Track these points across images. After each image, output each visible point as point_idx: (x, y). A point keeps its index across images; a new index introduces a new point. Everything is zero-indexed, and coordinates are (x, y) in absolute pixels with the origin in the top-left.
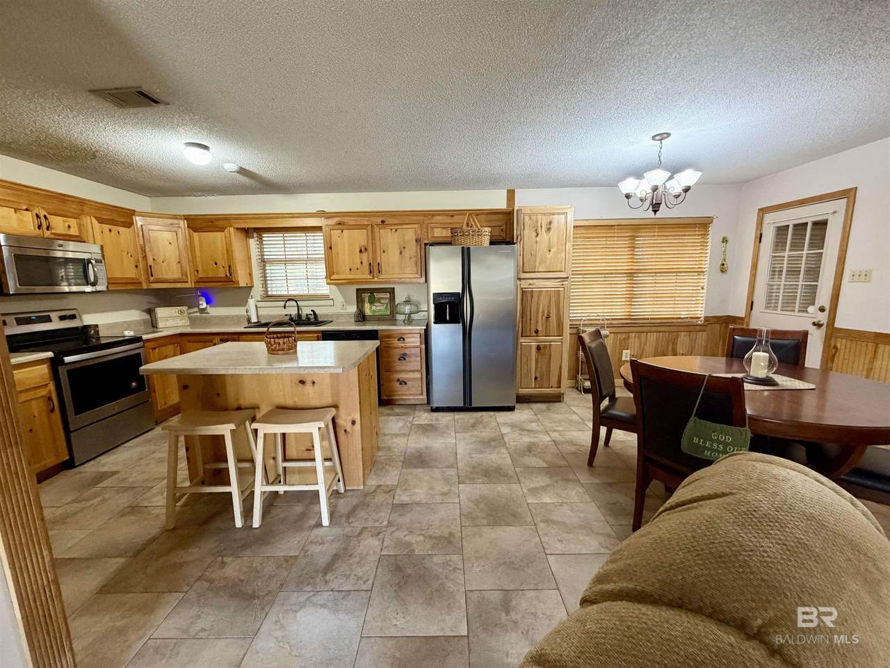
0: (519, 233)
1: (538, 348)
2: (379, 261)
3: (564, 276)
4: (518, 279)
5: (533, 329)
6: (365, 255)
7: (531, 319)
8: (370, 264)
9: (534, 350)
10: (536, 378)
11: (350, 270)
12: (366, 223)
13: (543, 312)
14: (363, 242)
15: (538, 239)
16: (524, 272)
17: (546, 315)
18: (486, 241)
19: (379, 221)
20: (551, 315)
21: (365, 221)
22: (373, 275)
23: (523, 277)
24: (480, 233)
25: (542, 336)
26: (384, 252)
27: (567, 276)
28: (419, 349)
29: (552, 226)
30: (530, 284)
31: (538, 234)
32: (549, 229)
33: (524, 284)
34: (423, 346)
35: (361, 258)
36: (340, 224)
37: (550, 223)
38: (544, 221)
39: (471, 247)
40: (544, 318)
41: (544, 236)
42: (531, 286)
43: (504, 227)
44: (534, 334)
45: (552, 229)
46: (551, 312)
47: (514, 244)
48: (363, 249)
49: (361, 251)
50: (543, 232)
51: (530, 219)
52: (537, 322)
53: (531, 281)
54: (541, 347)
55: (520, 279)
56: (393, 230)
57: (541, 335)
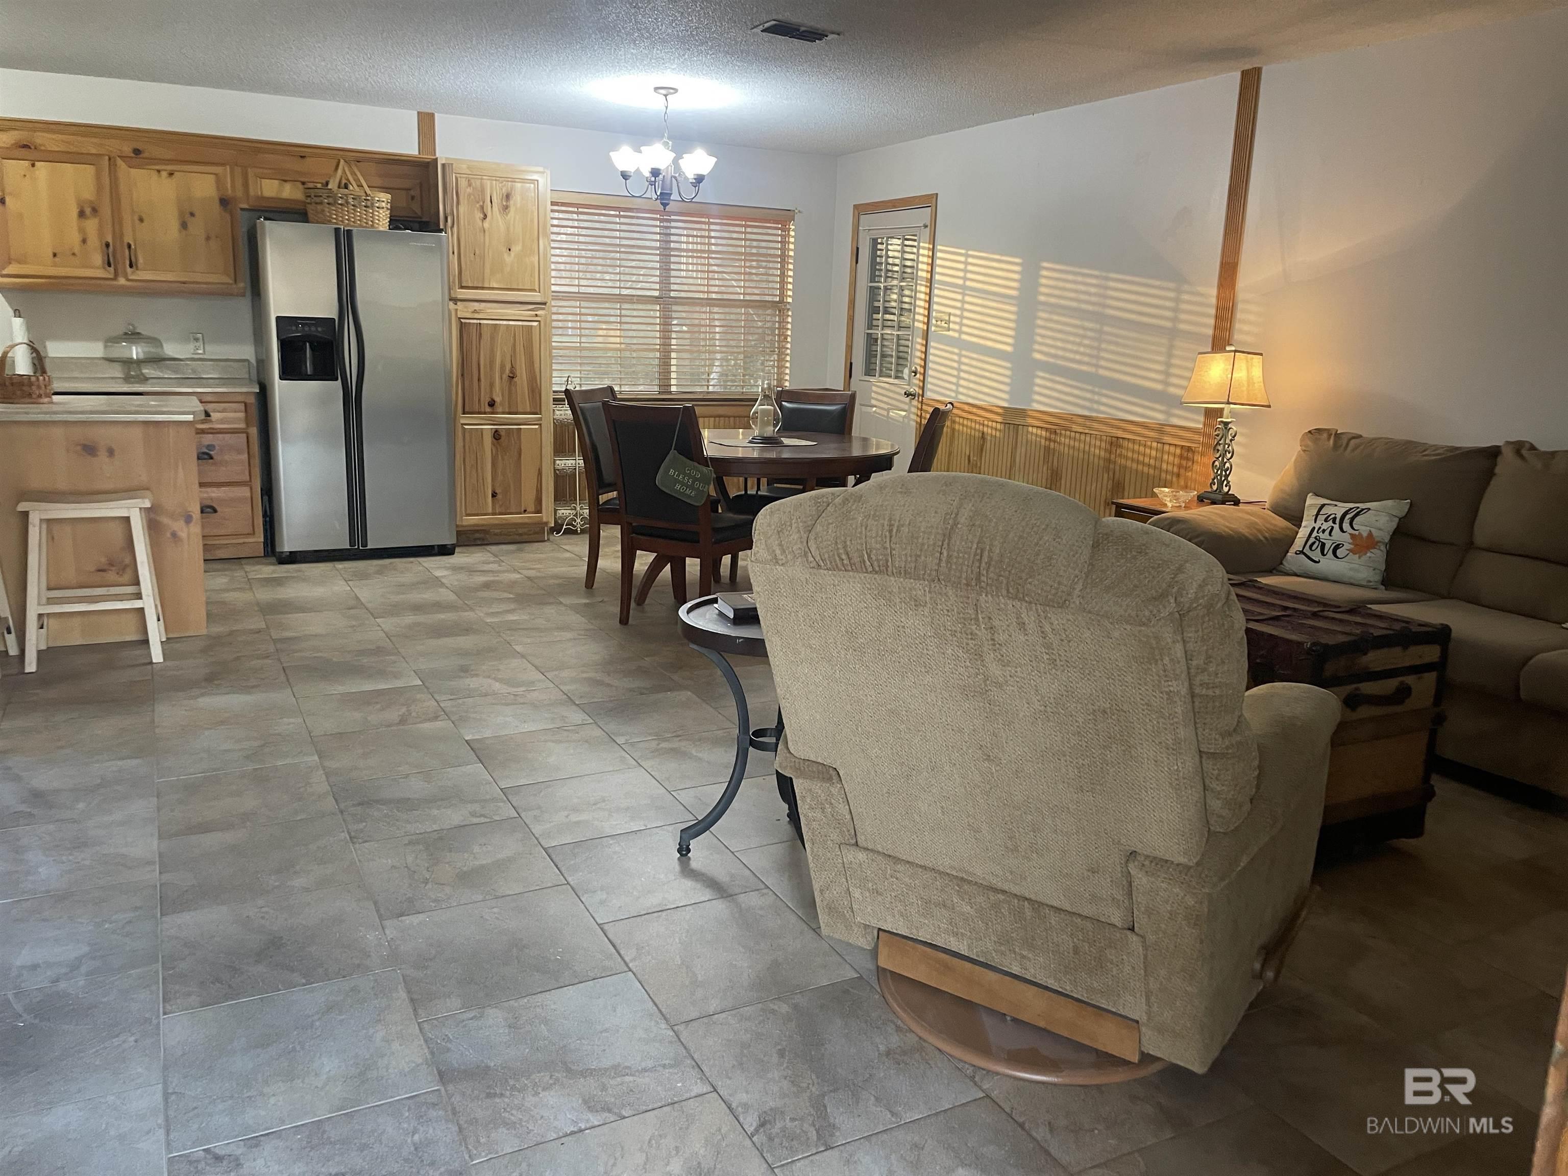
0: (448, 211)
1: (496, 435)
2: (128, 239)
3: (539, 300)
4: (450, 300)
5: (485, 400)
6: (91, 225)
7: (479, 380)
8: (107, 245)
9: (488, 440)
10: (494, 495)
11: (55, 255)
12: (94, 151)
13: (503, 367)
14: (89, 194)
15: (486, 225)
16: (462, 287)
17: (507, 371)
18: (382, 221)
19: (127, 149)
20: (518, 373)
21: (90, 146)
22: (116, 270)
23: (459, 297)
24: (369, 203)
25: (503, 413)
26: (141, 220)
27: (543, 300)
28: (245, 435)
29: (511, 202)
30: (475, 311)
31: (485, 216)
32: (506, 208)
33: (464, 310)
34: (254, 431)
35: (82, 230)
36: (25, 146)
37: (508, 197)
38: (494, 190)
39: (355, 230)
40: (505, 377)
41: (497, 221)
42: (476, 316)
43: (416, 192)
44: (488, 409)
45: (512, 209)
46: (518, 368)
47: (440, 231)
48: (88, 211)
49: (82, 214)
50: (495, 213)
51: (470, 185)
52: (492, 385)
53: (476, 306)
54: (503, 433)
55: (455, 300)
56: (164, 174)
57: (500, 410)
